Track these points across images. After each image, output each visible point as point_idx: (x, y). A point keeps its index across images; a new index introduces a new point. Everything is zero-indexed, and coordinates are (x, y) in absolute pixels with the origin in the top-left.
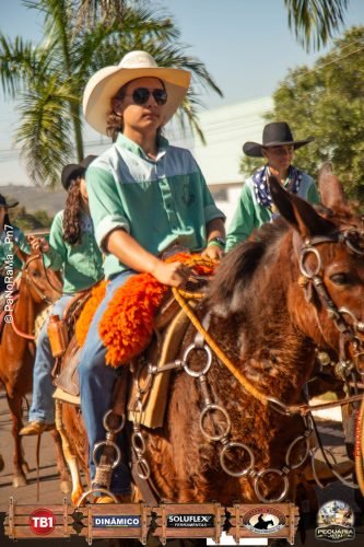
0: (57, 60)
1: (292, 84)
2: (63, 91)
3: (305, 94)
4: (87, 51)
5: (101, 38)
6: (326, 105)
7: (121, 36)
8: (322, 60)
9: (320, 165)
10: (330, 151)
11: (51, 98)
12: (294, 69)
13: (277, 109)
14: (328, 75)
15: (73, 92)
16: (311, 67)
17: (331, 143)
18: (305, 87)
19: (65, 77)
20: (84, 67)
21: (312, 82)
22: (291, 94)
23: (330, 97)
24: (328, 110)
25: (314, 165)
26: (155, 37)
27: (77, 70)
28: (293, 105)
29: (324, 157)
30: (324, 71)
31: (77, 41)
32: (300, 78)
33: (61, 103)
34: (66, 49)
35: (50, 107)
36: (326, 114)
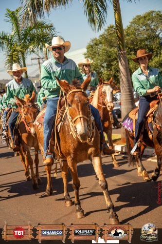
0: (16, 39)
1: (92, 44)
2: (18, 48)
3: (96, 47)
4: (26, 35)
5: (30, 31)
6: (103, 50)
7: (36, 30)
8: (101, 36)
9: (102, 69)
10: (105, 65)
11: (15, 51)
12: (92, 39)
13: (87, 52)
14: (103, 40)
15: (22, 48)
16: (98, 38)
17: (105, 62)
18: (96, 44)
19: (19, 44)
20: (25, 40)
21: (98, 43)
22: (92, 47)
23: (104, 47)
24: (104, 51)
25: (100, 69)
26: (47, 30)
27: (23, 41)
28: (93, 50)
29: (103, 67)
30: (102, 39)
31: (22, 32)
32: (95, 42)
33: (18, 52)
34: (19, 34)
35: (15, 53)
36: (103, 53)
